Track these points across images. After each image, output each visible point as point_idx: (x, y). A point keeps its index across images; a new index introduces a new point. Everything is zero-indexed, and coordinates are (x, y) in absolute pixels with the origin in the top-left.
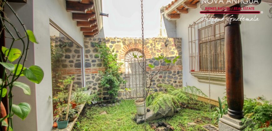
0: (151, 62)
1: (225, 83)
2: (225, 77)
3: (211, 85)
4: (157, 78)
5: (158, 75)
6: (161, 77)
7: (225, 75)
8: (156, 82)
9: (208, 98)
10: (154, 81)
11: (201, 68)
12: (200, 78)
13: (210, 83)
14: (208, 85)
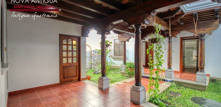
0: (94, 51)
1: (123, 60)
2: (123, 58)
3: (119, 61)
4: (96, 59)
5: (97, 58)
6: (98, 58)
7: (123, 57)
8: (96, 61)
9: (118, 66)
10: (95, 60)
11: (114, 55)
12: (114, 59)
13: (119, 60)
14: (118, 61)
